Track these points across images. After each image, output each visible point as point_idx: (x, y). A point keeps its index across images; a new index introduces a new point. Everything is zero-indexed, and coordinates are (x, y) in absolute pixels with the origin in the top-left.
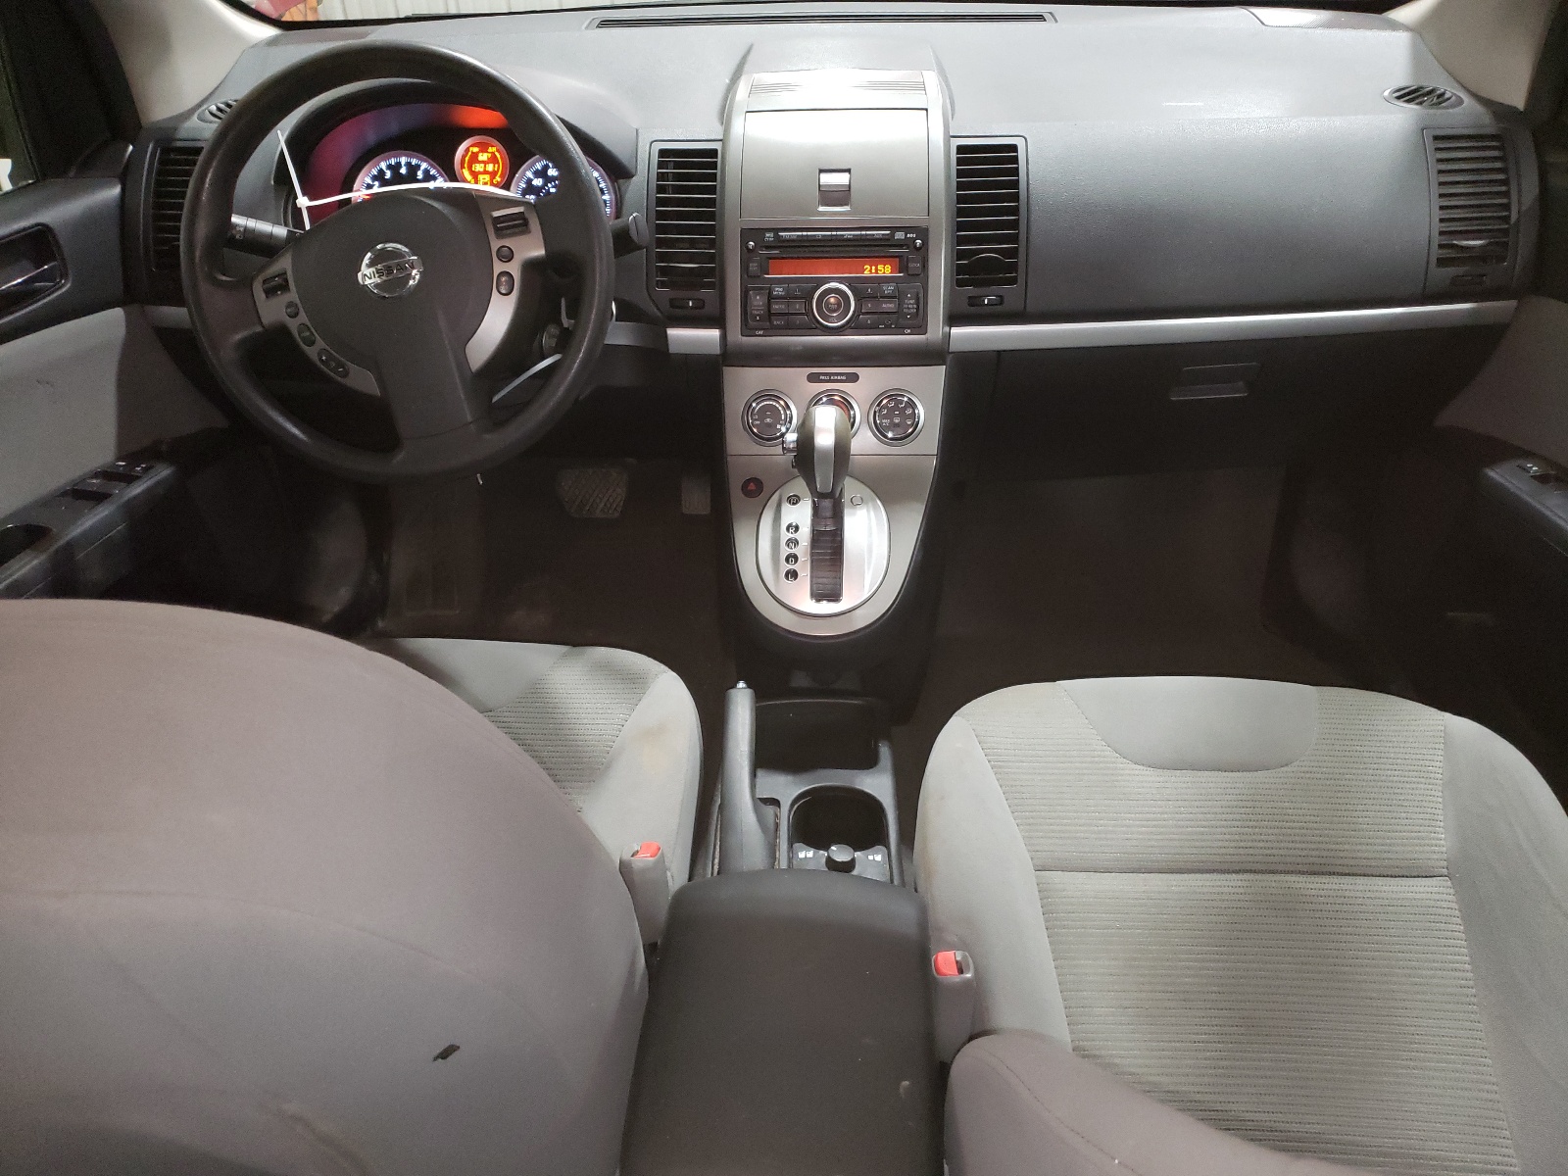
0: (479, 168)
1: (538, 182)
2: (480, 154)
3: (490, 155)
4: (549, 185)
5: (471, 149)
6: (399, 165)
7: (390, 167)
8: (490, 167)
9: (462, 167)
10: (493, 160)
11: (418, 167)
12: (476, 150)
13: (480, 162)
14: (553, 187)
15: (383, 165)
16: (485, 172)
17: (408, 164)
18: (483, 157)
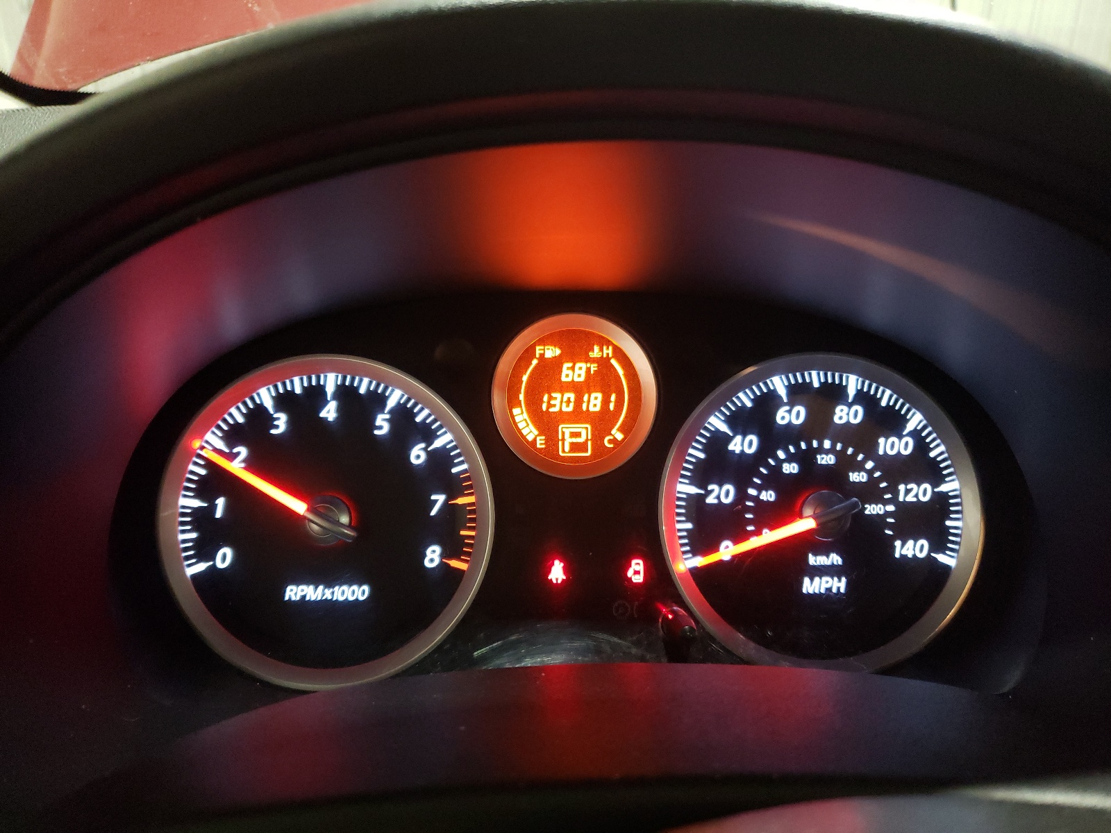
0: (559, 402)
1: (744, 445)
2: (567, 365)
3: (594, 367)
4: (781, 454)
5: (539, 350)
6: (315, 395)
7: (285, 401)
8: (594, 402)
9: (513, 401)
10: (603, 379)
11: (377, 400)
12: (551, 352)
13: (564, 388)
14: (790, 458)
15: (266, 396)
16: (578, 415)
17: (346, 394)
18: (574, 372)
